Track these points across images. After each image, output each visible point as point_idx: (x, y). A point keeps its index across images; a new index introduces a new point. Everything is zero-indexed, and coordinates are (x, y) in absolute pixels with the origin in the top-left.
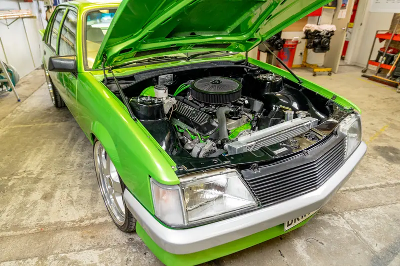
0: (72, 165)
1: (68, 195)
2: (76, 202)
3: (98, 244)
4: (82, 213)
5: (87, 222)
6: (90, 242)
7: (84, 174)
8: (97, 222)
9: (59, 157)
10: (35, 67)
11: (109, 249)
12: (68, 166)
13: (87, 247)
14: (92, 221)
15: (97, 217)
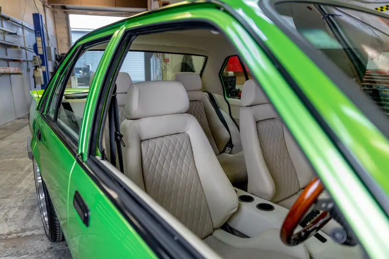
0: (19, 191)
1: (6, 214)
2: (10, 219)
3: (17, 252)
4: (12, 229)
5: (14, 235)
6: (10, 250)
7: (28, 198)
8: (23, 235)
9: (9, 185)
10: (16, 116)
11: (26, 256)
12: (15, 192)
13: (6, 254)
14: (20, 234)
15: (25, 231)
